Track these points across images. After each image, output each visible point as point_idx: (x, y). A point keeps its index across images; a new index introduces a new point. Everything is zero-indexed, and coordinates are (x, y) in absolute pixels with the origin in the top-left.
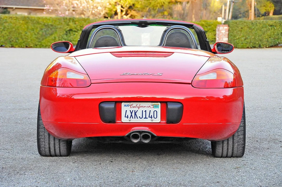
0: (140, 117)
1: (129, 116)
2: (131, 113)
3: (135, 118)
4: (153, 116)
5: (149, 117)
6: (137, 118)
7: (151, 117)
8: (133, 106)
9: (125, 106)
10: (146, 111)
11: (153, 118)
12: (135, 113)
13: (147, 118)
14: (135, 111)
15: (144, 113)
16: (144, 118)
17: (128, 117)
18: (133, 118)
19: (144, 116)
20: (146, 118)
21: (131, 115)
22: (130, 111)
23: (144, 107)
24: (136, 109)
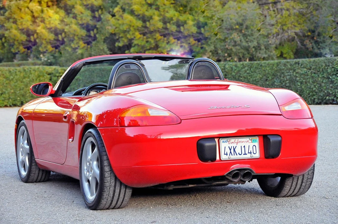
0: (239, 153)
1: (229, 153)
2: (230, 150)
3: (234, 155)
4: (252, 152)
5: (249, 153)
6: (237, 155)
7: (251, 153)
8: (232, 142)
9: (223, 142)
10: (244, 147)
11: (252, 154)
12: (234, 149)
13: (247, 154)
14: (234, 147)
15: (243, 149)
16: (244, 154)
17: (227, 154)
18: (232, 155)
19: (243, 153)
20: (245, 154)
21: (231, 152)
22: (229, 147)
23: (243, 142)
24: (235, 145)
